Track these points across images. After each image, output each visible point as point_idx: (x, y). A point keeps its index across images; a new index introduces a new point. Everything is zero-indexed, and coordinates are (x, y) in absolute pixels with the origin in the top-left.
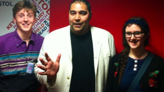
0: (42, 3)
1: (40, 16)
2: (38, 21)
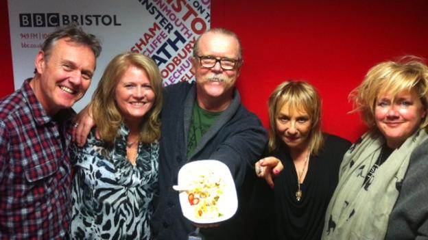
0: (192, 17)
1: (188, 49)
2: (183, 61)
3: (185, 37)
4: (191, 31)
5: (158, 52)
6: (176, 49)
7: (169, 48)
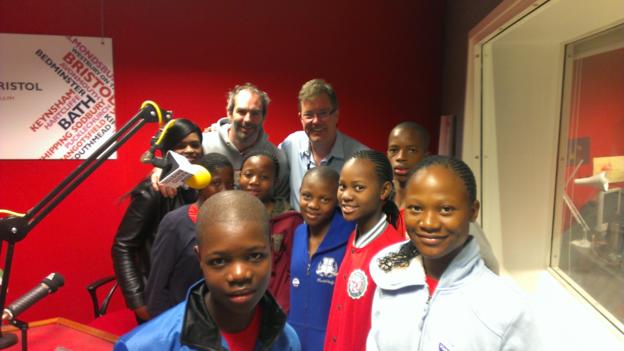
0: (100, 86)
1: (98, 106)
2: (94, 116)
3: (95, 99)
4: (99, 95)
5: (74, 109)
6: (88, 107)
7: (82, 107)
